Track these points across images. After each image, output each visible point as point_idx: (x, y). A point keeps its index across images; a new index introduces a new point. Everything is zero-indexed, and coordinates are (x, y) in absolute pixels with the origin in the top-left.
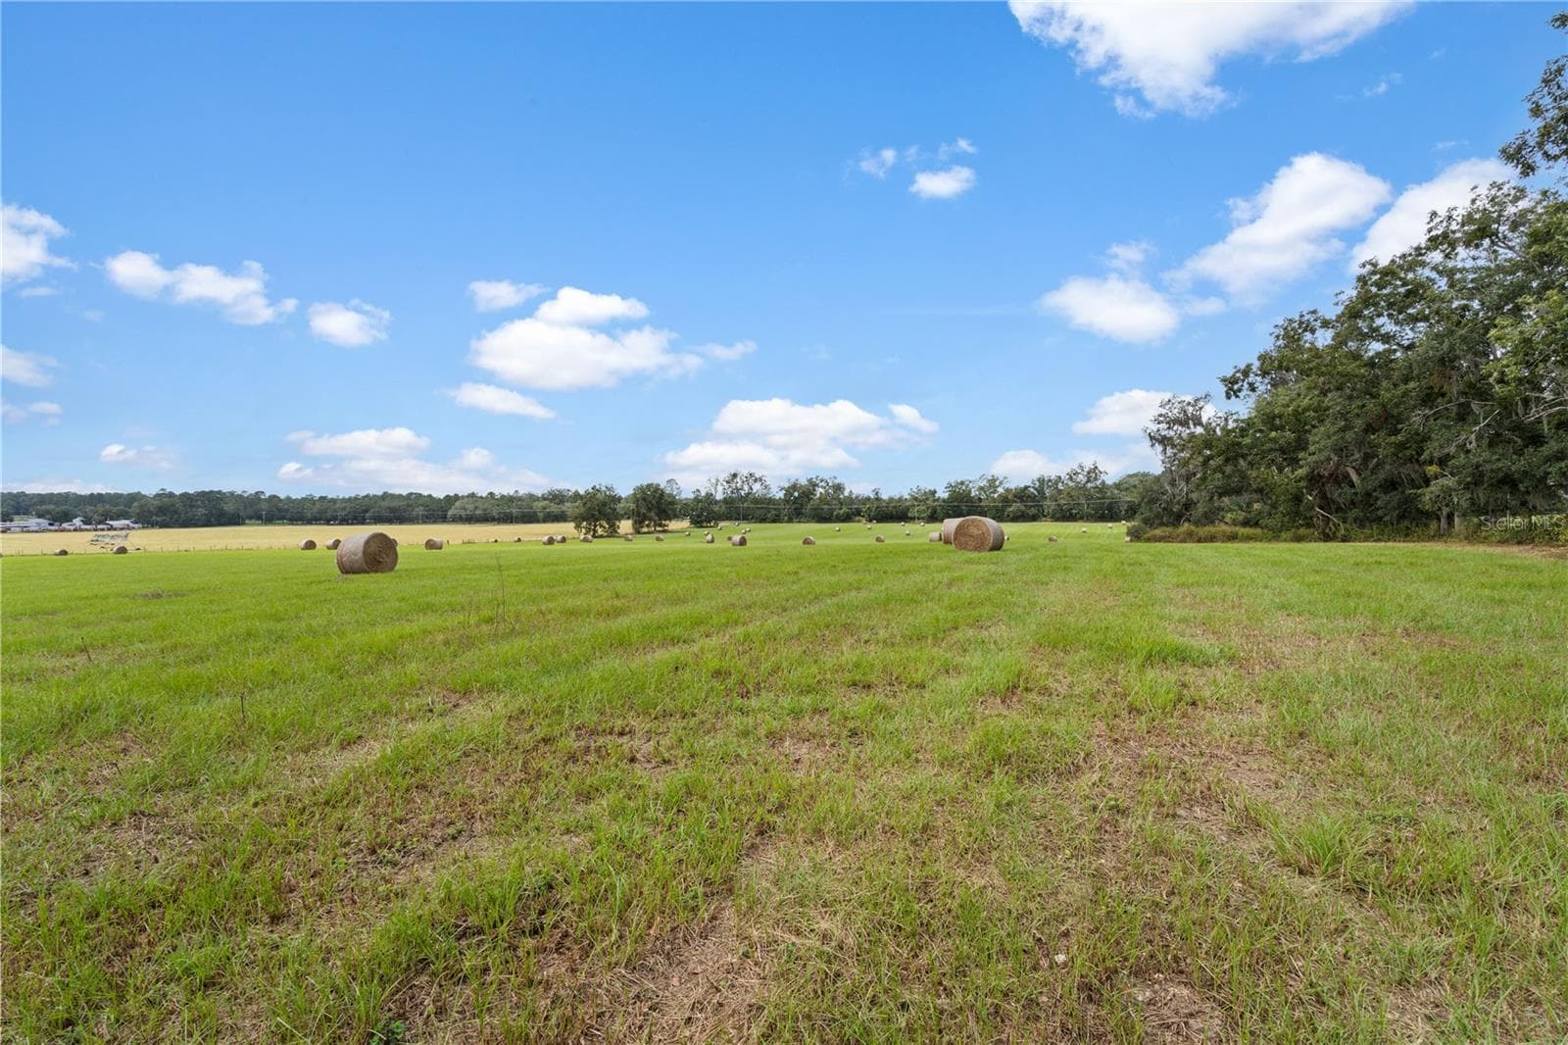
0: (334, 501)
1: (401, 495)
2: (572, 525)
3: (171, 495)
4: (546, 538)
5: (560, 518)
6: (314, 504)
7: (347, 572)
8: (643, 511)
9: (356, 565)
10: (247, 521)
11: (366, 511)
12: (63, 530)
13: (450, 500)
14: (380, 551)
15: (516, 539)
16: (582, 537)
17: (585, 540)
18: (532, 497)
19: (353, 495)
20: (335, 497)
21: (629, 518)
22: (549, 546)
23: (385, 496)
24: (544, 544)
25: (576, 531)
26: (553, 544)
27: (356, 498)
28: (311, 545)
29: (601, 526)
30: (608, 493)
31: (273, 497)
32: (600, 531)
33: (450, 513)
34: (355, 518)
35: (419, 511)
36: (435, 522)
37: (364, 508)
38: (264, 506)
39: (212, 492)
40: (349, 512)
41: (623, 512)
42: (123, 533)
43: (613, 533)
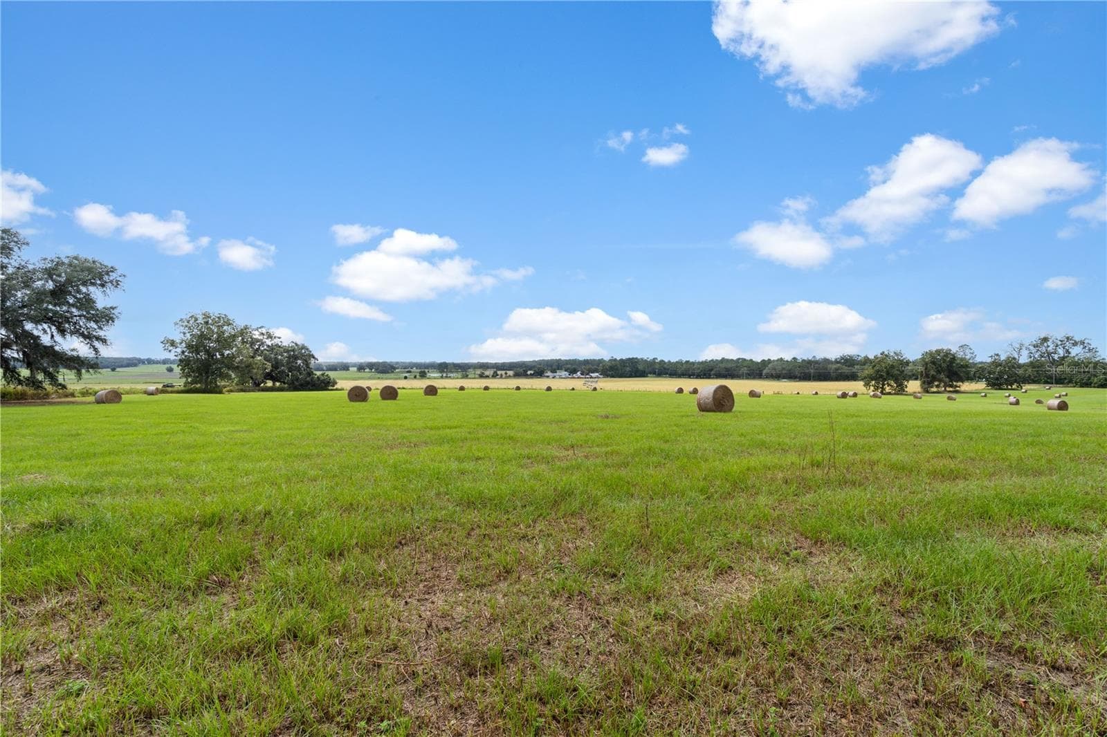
0: (693, 363)
1: (732, 360)
2: (862, 383)
3: (615, 360)
4: (840, 393)
5: (852, 377)
6: (682, 365)
7: (703, 411)
8: (932, 372)
9: (708, 407)
10: (649, 375)
11: (712, 370)
12: (574, 378)
13: (765, 363)
14: (723, 398)
15: (814, 392)
16: (872, 393)
17: (875, 396)
18: (826, 361)
19: (704, 360)
20: (694, 361)
21: (916, 379)
22: (843, 399)
23: (723, 360)
24: (838, 397)
25: (865, 388)
26: (846, 398)
27: (706, 362)
28: (680, 391)
29: (889, 385)
30: (896, 358)
31: (662, 361)
32: (888, 389)
33: (764, 372)
34: (705, 375)
35: (745, 370)
36: (754, 378)
37: (710, 368)
38: (657, 366)
39: (633, 358)
40: (702, 371)
41: (910, 374)
42: (596, 379)
43: (901, 390)
